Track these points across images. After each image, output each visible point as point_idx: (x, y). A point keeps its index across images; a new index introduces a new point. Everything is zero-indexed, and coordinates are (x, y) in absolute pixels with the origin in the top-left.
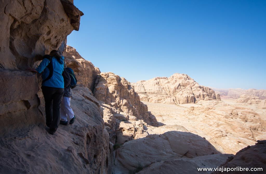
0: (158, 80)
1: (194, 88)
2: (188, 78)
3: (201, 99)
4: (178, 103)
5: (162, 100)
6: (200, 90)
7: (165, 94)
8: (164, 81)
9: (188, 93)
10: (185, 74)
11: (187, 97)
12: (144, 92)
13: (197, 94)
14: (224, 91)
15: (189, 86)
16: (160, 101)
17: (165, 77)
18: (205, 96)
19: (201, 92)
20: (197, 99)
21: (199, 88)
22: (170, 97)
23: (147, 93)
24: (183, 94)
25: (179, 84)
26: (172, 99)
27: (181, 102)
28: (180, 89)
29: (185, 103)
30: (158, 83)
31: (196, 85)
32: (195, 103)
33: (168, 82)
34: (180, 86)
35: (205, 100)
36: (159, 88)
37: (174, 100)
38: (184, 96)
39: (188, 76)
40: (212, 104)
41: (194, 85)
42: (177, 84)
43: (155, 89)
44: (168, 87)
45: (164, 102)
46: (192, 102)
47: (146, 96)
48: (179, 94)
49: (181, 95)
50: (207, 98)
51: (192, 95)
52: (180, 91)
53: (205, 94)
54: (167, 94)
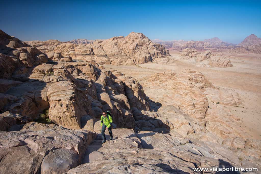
0: (116, 40)
1: (150, 47)
2: (143, 37)
3: (156, 57)
4: (138, 64)
5: (123, 62)
6: (154, 49)
7: (125, 55)
8: (122, 41)
9: (145, 53)
10: (141, 33)
11: (145, 57)
12: (105, 54)
13: (152, 52)
14: (169, 43)
15: (145, 45)
16: (121, 63)
17: (122, 36)
18: (159, 54)
19: (155, 50)
20: (153, 58)
21: (154, 47)
22: (131, 58)
23: (108, 56)
24: (141, 54)
25: (136, 44)
26: (132, 60)
27: (140, 62)
28: (138, 49)
29: (143, 63)
30: (116, 44)
31: (151, 44)
32: (151, 61)
33: (126, 42)
34: (138, 46)
35: (158, 57)
36: (119, 49)
37: (134, 61)
38: (142, 56)
39: (143, 34)
40: (165, 62)
41: (149, 44)
42: (135, 44)
43: (115, 50)
44: (126, 48)
45: (126, 64)
46: (149, 61)
47: (107, 59)
48: (138, 55)
49: (139, 55)
50: (160, 55)
51: (148, 55)
52: (138, 51)
53: (159, 52)
54: (127, 55)
